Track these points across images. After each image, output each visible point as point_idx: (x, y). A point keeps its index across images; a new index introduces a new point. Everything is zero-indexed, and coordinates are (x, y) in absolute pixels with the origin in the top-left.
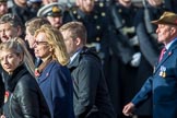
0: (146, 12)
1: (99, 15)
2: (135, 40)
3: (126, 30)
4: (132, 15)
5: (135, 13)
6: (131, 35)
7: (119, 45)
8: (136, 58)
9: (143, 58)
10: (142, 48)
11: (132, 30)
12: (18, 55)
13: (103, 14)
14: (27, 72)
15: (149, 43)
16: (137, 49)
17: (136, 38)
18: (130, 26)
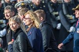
0: (63, 5)
1: (42, 7)
2: (59, 18)
3: (54, 13)
4: (57, 7)
5: (58, 6)
6: (57, 16)
7: (51, 20)
8: (59, 25)
9: (62, 25)
10: (61, 21)
11: (57, 13)
12: (18, 23)
13: (44, 6)
14: (22, 31)
15: (65, 19)
16: (59, 22)
17: (59, 17)
18: (56, 12)
